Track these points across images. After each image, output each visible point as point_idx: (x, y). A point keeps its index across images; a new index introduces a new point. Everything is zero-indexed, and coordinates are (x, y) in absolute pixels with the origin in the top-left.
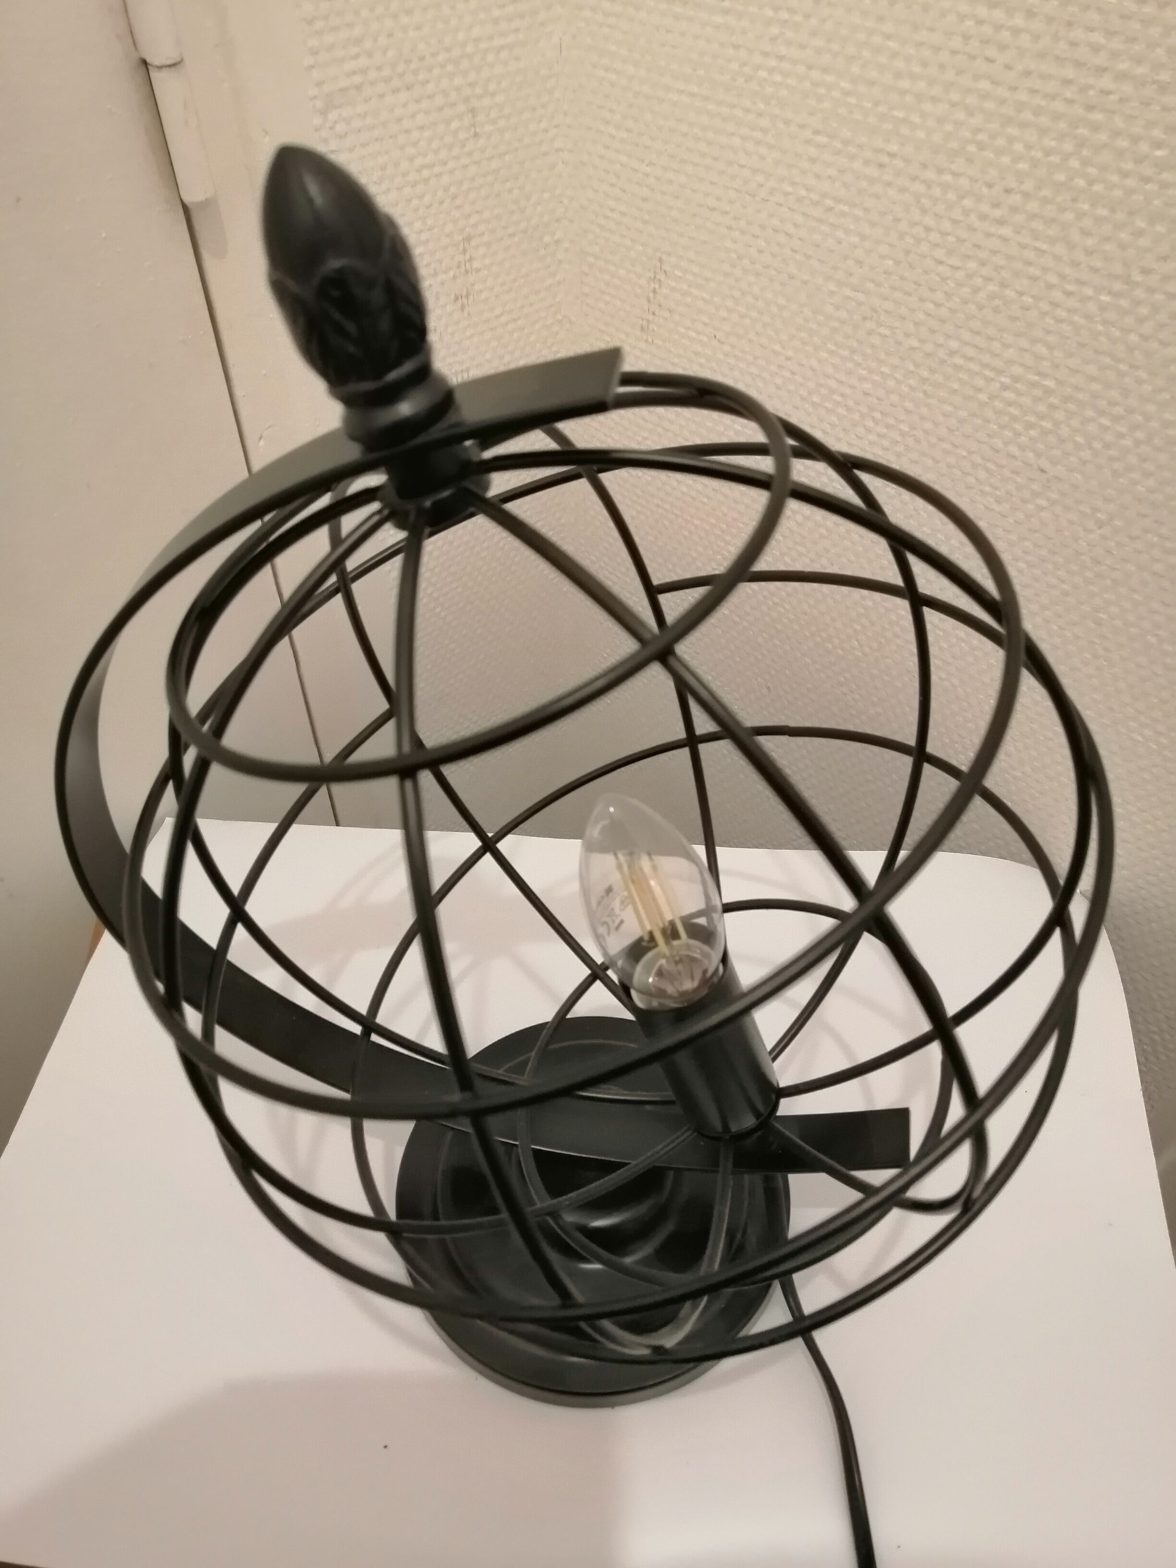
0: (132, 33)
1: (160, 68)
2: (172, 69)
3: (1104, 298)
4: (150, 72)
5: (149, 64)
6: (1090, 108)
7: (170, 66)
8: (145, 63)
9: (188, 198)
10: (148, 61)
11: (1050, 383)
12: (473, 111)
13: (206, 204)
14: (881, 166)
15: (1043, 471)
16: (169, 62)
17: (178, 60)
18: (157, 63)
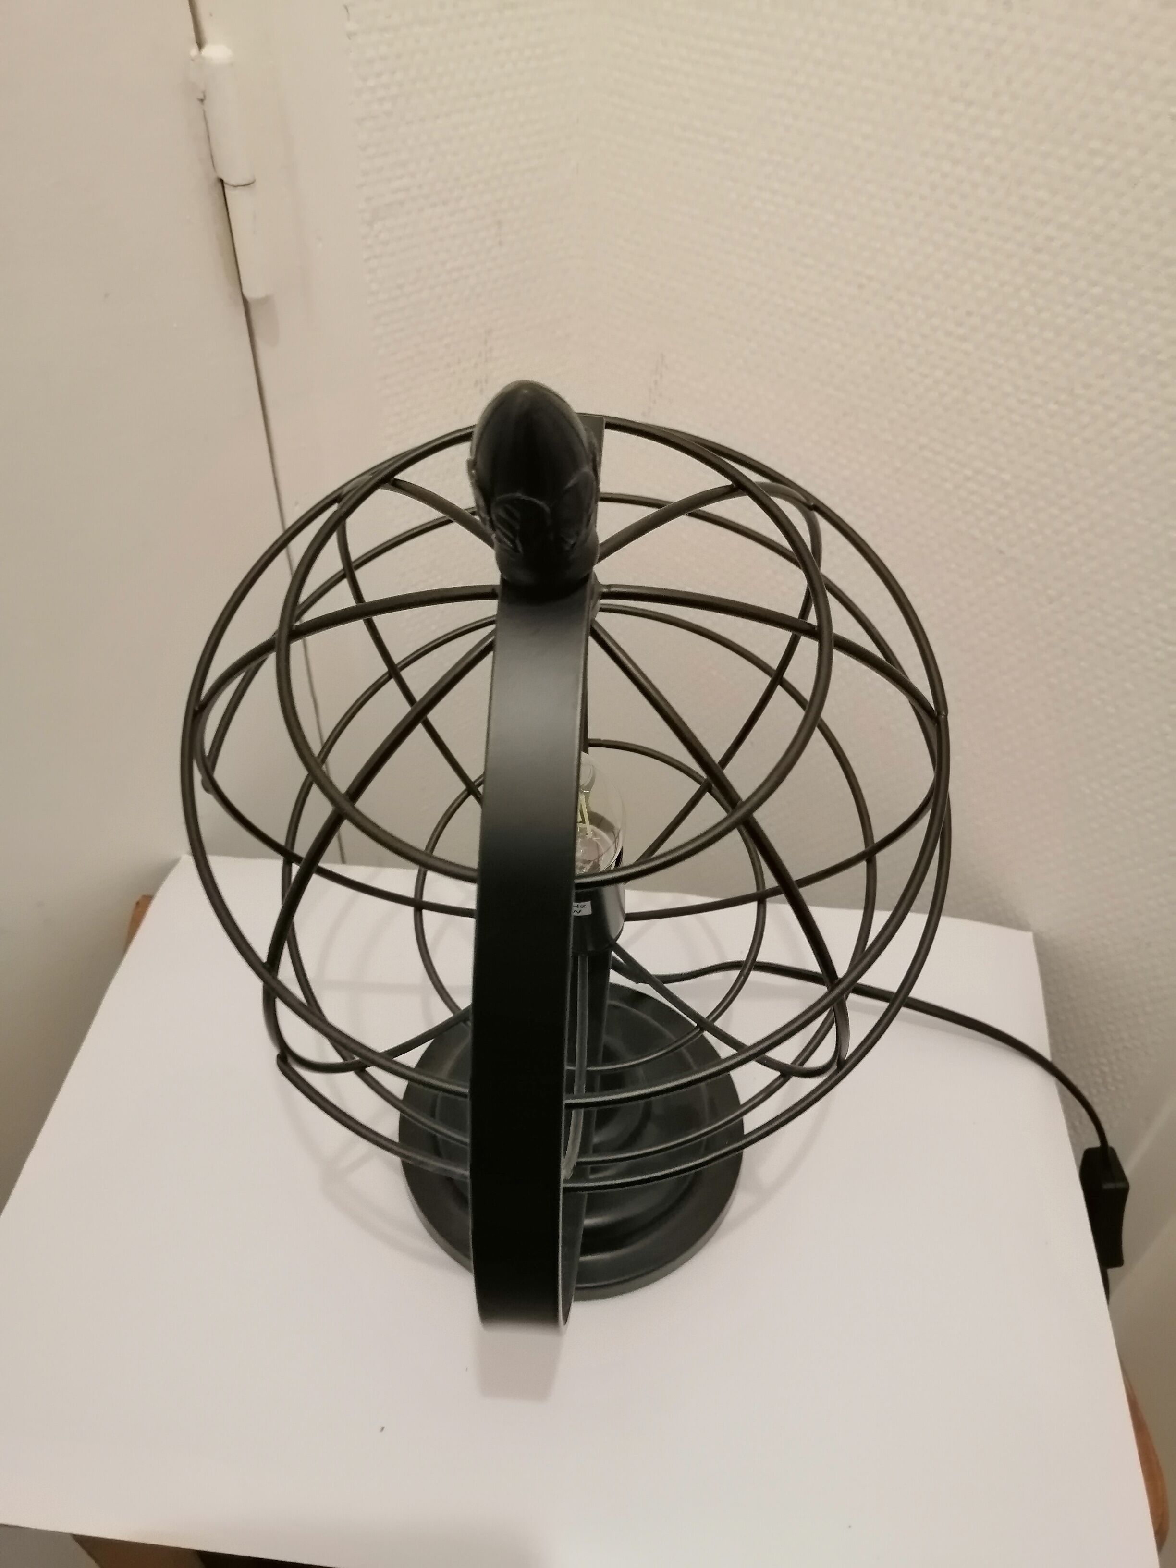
0: (212, 157)
1: (235, 187)
2: (246, 188)
3: (1053, 407)
4: (226, 191)
5: (226, 184)
6: (1038, 250)
7: (244, 185)
8: (222, 181)
9: (247, 294)
10: (225, 180)
11: (1007, 477)
12: (499, 223)
13: (266, 301)
14: (861, 287)
15: (1001, 552)
16: (244, 182)
17: (250, 182)
18: (233, 182)
